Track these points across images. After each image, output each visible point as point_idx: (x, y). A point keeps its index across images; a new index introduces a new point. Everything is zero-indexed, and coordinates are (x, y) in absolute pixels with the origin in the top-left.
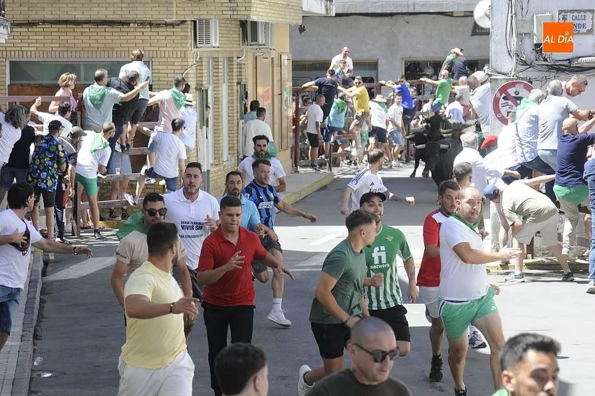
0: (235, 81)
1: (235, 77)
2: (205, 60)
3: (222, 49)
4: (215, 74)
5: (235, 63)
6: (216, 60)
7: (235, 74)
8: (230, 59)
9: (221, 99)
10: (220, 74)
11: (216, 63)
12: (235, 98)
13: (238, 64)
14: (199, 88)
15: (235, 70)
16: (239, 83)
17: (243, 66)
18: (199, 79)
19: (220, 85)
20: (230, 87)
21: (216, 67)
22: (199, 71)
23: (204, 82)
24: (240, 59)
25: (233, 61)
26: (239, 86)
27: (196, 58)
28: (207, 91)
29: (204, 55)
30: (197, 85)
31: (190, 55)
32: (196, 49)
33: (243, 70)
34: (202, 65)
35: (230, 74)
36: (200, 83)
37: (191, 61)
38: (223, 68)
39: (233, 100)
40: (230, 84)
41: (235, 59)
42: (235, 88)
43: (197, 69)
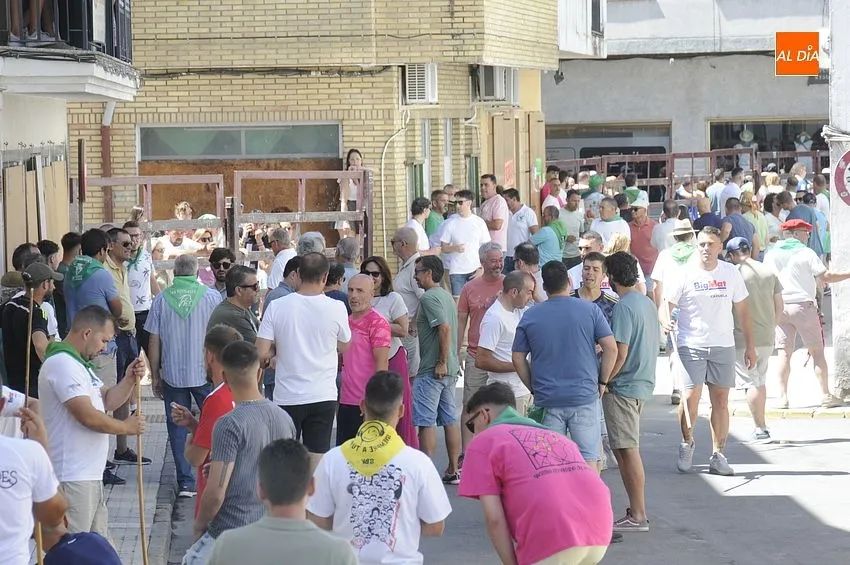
0: (462, 152)
1: (462, 147)
2: (418, 122)
3: (443, 107)
4: (434, 143)
5: (462, 126)
6: (434, 122)
7: (462, 142)
8: (455, 121)
9: (441, 178)
10: (440, 143)
11: (435, 127)
12: (463, 176)
13: (466, 128)
14: (410, 162)
15: (462, 137)
16: (467, 156)
17: (474, 131)
18: (409, 149)
19: (440, 158)
20: (455, 161)
21: (434, 133)
22: (410, 139)
23: (418, 155)
24: (469, 121)
25: (458, 124)
26: (468, 160)
27: (406, 120)
28: (421, 166)
29: (418, 116)
30: (407, 158)
31: (397, 115)
32: (405, 107)
33: (474, 137)
34: (414, 130)
35: (455, 142)
36: (411, 155)
37: (398, 123)
38: (444, 133)
39: (459, 179)
40: (455, 157)
41: (462, 121)
42: (463, 162)
43: (406, 136)
